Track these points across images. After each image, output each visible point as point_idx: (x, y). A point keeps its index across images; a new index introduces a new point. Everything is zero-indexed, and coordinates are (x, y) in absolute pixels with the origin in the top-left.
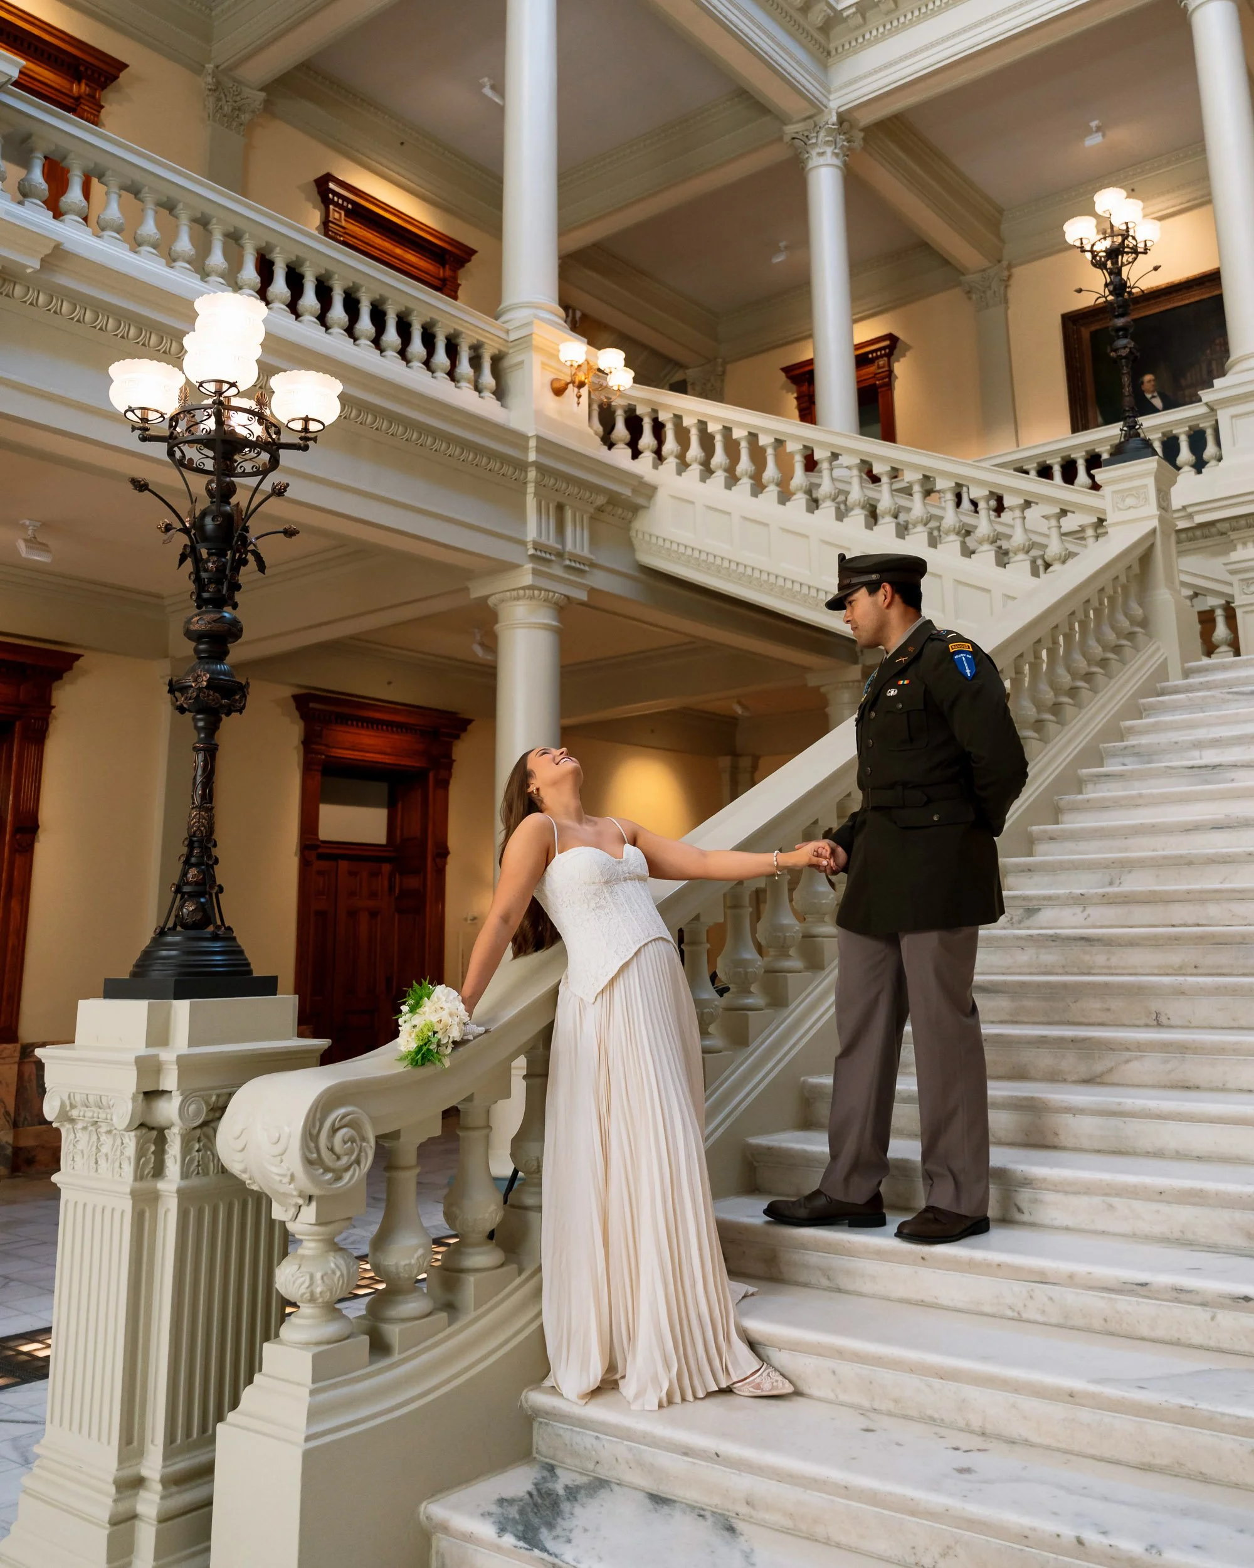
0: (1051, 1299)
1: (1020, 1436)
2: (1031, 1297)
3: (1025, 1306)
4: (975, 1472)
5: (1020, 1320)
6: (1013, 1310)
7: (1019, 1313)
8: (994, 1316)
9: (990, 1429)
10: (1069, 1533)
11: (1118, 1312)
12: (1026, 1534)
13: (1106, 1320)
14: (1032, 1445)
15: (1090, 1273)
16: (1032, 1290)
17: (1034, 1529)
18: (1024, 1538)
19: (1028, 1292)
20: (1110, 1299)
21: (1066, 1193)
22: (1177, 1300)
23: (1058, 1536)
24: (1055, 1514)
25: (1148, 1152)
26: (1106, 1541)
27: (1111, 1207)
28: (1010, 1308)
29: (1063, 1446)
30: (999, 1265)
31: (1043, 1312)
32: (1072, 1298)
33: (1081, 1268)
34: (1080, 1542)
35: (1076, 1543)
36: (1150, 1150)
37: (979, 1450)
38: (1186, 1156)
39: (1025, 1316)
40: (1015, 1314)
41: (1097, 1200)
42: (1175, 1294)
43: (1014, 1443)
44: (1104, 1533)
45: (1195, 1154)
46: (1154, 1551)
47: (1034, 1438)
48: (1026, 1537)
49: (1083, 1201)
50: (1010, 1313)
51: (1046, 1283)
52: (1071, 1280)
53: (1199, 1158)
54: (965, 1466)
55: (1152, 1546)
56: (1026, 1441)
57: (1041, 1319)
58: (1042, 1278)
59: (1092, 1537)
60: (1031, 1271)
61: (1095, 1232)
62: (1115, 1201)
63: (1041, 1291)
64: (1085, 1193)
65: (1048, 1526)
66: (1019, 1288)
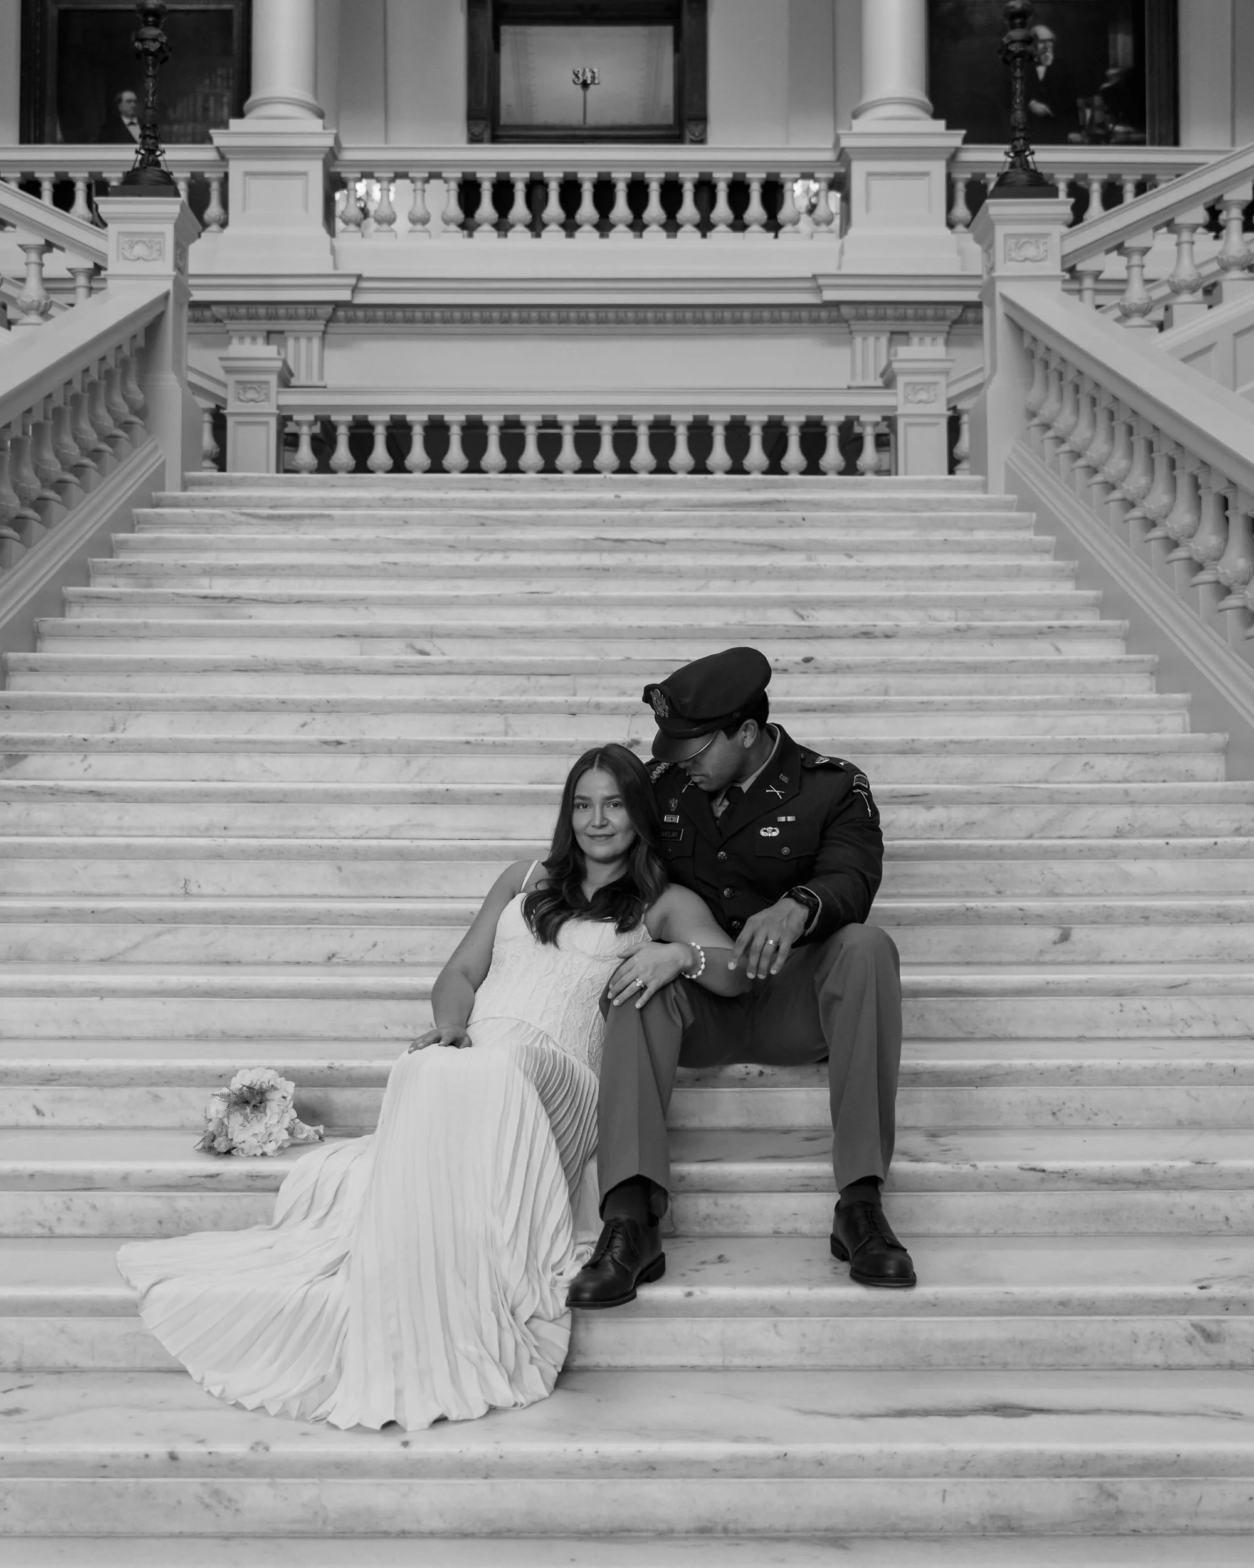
0: (94, 1207)
1: (68, 1363)
2: (68, 1208)
3: (59, 1219)
4: (26, 1411)
5: (52, 1236)
6: (43, 1227)
7: (50, 1229)
8: (17, 1236)
9: (27, 1362)
10: (158, 1450)
11: (176, 1211)
12: (104, 1463)
13: (160, 1222)
14: (83, 1371)
15: (149, 1171)
16: (71, 1200)
17: (115, 1456)
18: (102, 1468)
19: (65, 1203)
20: (168, 1197)
21: (102, 1087)
22: (250, 1189)
23: (147, 1456)
24: (139, 1434)
25: (189, 1036)
26: (203, 1449)
27: (157, 1098)
28: (40, 1224)
29: (122, 1365)
30: (32, 1175)
31: (83, 1224)
32: (119, 1202)
33: (138, 1167)
34: (173, 1457)
35: (166, 1457)
36: (191, 1033)
37: (21, 1387)
38: (233, 1036)
39: (58, 1231)
40: (46, 1231)
41: (139, 1091)
42: (250, 1182)
43: (60, 1372)
44: (202, 1441)
45: (243, 1034)
46: (260, 1448)
47: (85, 1362)
48: (105, 1466)
49: (124, 1094)
50: (38, 1230)
51: (89, 1189)
52: (125, 1182)
53: (248, 1038)
54: (11, 1406)
55: (257, 1443)
56: (75, 1367)
57: (78, 1231)
58: (87, 1184)
59: (187, 1449)
60: (73, 1177)
61: (135, 1128)
62: (163, 1091)
63: (81, 1200)
64: (127, 1085)
65: (133, 1448)
66: (53, 1200)
